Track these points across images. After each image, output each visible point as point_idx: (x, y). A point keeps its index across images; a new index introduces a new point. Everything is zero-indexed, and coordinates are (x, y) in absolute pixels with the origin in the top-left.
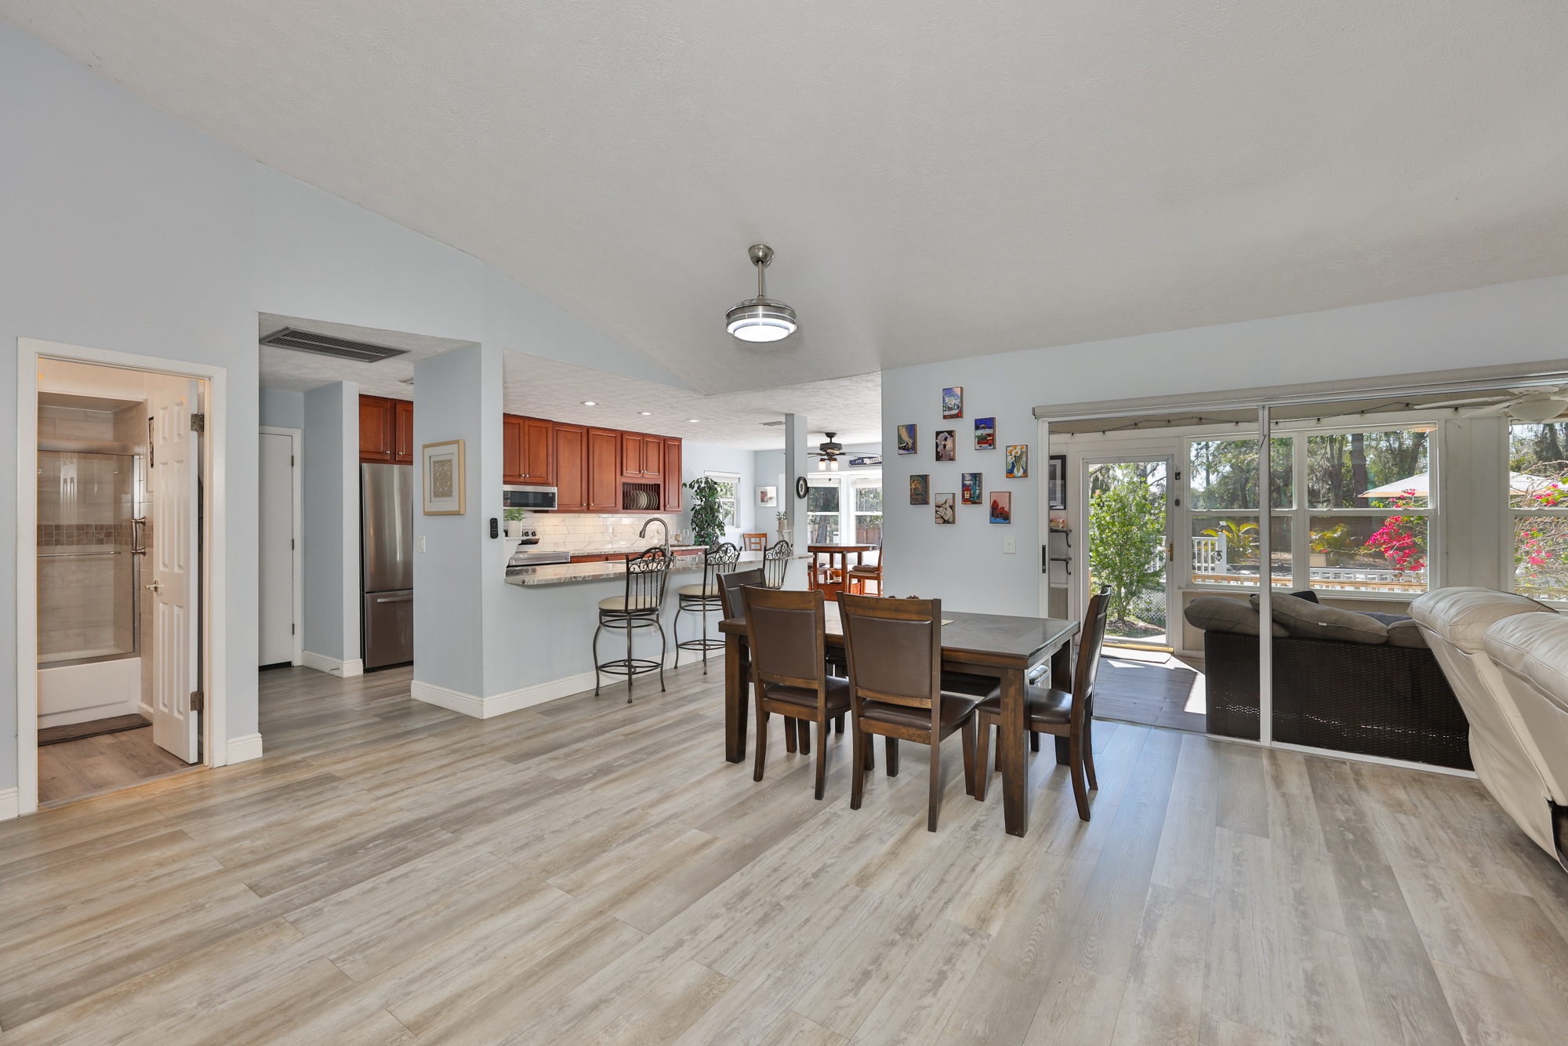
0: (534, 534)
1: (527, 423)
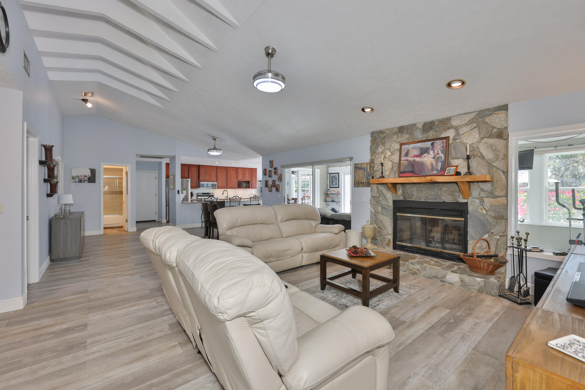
0: (212, 194)
1: (209, 167)
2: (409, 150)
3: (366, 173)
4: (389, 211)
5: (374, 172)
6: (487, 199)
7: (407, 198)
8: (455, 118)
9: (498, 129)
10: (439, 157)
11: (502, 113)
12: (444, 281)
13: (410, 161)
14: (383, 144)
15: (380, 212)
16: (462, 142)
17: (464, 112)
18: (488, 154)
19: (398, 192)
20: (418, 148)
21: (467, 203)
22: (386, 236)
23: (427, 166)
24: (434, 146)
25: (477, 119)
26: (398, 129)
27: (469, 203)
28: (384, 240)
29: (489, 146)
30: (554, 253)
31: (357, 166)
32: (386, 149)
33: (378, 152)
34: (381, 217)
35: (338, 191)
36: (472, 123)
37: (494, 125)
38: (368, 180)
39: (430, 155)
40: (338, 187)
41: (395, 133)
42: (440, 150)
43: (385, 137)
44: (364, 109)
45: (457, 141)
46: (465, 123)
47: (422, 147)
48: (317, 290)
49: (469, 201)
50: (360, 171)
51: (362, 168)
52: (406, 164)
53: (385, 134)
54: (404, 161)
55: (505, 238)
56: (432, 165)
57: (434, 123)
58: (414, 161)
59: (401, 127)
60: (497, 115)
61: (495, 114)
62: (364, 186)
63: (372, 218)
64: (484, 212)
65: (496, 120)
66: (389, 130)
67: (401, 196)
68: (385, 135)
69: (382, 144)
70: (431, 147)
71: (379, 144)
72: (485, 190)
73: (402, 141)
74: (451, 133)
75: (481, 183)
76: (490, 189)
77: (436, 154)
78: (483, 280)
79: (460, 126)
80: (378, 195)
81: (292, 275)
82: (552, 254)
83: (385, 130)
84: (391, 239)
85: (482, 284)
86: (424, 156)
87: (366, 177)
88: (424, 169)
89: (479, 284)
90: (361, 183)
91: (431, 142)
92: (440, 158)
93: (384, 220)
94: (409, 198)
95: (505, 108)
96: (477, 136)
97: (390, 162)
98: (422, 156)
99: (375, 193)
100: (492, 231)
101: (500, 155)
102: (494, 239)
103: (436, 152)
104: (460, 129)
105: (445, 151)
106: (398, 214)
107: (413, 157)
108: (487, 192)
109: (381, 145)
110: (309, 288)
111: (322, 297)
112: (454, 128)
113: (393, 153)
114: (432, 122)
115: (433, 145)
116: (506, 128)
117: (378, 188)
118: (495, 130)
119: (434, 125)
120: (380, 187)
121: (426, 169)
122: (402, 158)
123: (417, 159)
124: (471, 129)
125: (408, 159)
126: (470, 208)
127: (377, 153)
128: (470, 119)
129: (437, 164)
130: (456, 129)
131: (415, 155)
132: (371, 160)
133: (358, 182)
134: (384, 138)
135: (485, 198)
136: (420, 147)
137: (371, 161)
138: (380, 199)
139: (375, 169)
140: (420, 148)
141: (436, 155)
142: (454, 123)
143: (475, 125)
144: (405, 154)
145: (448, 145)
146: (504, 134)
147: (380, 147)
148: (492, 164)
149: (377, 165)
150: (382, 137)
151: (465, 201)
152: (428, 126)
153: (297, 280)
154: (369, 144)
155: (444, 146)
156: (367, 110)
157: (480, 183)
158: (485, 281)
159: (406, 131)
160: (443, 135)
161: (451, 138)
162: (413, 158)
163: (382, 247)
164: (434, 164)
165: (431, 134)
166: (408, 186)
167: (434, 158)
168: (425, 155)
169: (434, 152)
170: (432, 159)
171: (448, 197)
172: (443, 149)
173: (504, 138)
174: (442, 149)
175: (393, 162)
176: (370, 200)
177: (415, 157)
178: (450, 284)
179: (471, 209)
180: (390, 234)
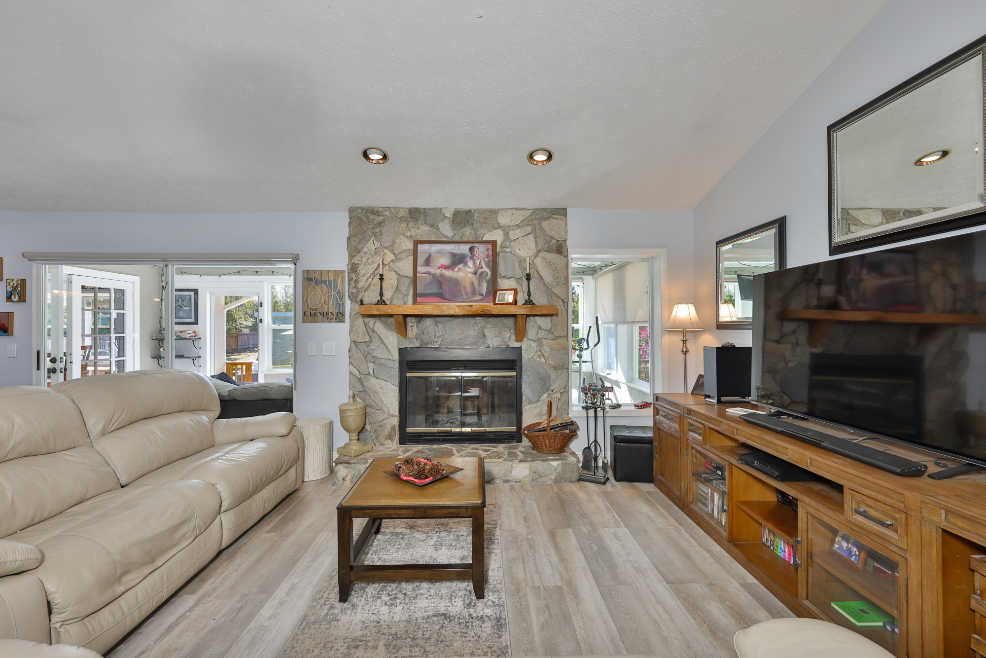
2: (432, 255)
3: (333, 293)
4: (392, 369)
5: (358, 292)
6: (547, 341)
7: (427, 343)
8: (503, 213)
9: (557, 240)
10: (482, 273)
11: (561, 219)
12: (508, 480)
13: (434, 276)
14: (378, 236)
15: (371, 373)
16: (513, 252)
17: (515, 207)
18: (548, 277)
19: (410, 332)
20: (447, 252)
21: (520, 348)
22: (385, 421)
23: (464, 287)
24: (473, 254)
25: (532, 220)
26: (407, 211)
27: (524, 348)
28: (382, 430)
29: (548, 263)
30: (635, 406)
31: (310, 277)
32: (385, 248)
33: (365, 249)
34: (373, 383)
35: (195, 332)
36: (525, 226)
37: (553, 234)
38: (339, 307)
39: (469, 267)
40: (196, 323)
41: (402, 219)
42: (484, 261)
43: (382, 222)
44: (368, 152)
45: (507, 250)
46: (516, 224)
47: (454, 251)
48: (331, 608)
49: (524, 344)
50: (318, 288)
51: (324, 282)
52: (428, 280)
53: (383, 218)
54: (422, 273)
55: (566, 395)
56: (472, 284)
57: (473, 216)
58: (442, 275)
59: (414, 208)
60: (556, 221)
61: (554, 218)
62: (329, 320)
63: (354, 387)
64: (543, 360)
65: (555, 227)
66: (390, 212)
67: (415, 340)
68: (381, 218)
69: (375, 234)
70: (470, 255)
71: (369, 235)
72: (543, 328)
73: (417, 235)
74: (497, 236)
75: (539, 318)
76: (550, 326)
77: (478, 267)
78: (560, 462)
79: (509, 227)
80: (367, 339)
81: (203, 597)
82: (633, 408)
83: (381, 209)
84: (396, 425)
85: (559, 469)
86: (459, 269)
87: (335, 301)
88: (460, 291)
89: (556, 470)
90: (322, 314)
91: (469, 246)
92: (485, 274)
93: (382, 388)
94: (431, 344)
95: (562, 212)
96: (533, 246)
97: (394, 272)
98: (455, 268)
99: (361, 334)
100: (552, 388)
101: (560, 278)
102: (555, 399)
103: (478, 264)
104: (510, 232)
105: (491, 263)
106: (408, 375)
107: (439, 268)
108: (546, 330)
109: (373, 237)
110: (305, 616)
111: (364, 623)
112: (502, 229)
113: (398, 257)
114: (469, 212)
115: (473, 252)
116: (565, 240)
117: (365, 325)
118: (554, 241)
119: (471, 218)
120: (371, 321)
121: (463, 291)
122: (420, 269)
123: (448, 273)
124: (525, 234)
125: (431, 270)
126: (525, 355)
127: (366, 253)
128: (524, 218)
129: (479, 284)
130: (506, 230)
131: (442, 265)
132: (350, 266)
133: (313, 312)
134: (380, 224)
135: (544, 340)
136: (452, 251)
137: (352, 267)
138: (373, 346)
139: (360, 285)
140: (451, 253)
141: (478, 269)
142: (503, 220)
143: (529, 229)
144: (425, 261)
145: (495, 255)
146: (564, 249)
147: (371, 242)
148: (552, 290)
149: (365, 278)
150: (376, 223)
151: (517, 345)
152: (462, 218)
153: (241, 608)
154: (345, 232)
155: (490, 256)
156: (375, 156)
157: (537, 318)
158: (562, 463)
159: (422, 218)
160: (487, 238)
161: (499, 244)
162: (439, 270)
163: (377, 444)
164: (476, 283)
165: (468, 233)
166: (429, 322)
167: (475, 273)
168: (460, 266)
169: (474, 263)
170: (472, 275)
171: (494, 339)
172: (488, 260)
173: (564, 254)
174: (486, 260)
175: (398, 274)
176: (349, 351)
177: (443, 268)
178: (516, 482)
179: (526, 358)
180: (393, 416)
